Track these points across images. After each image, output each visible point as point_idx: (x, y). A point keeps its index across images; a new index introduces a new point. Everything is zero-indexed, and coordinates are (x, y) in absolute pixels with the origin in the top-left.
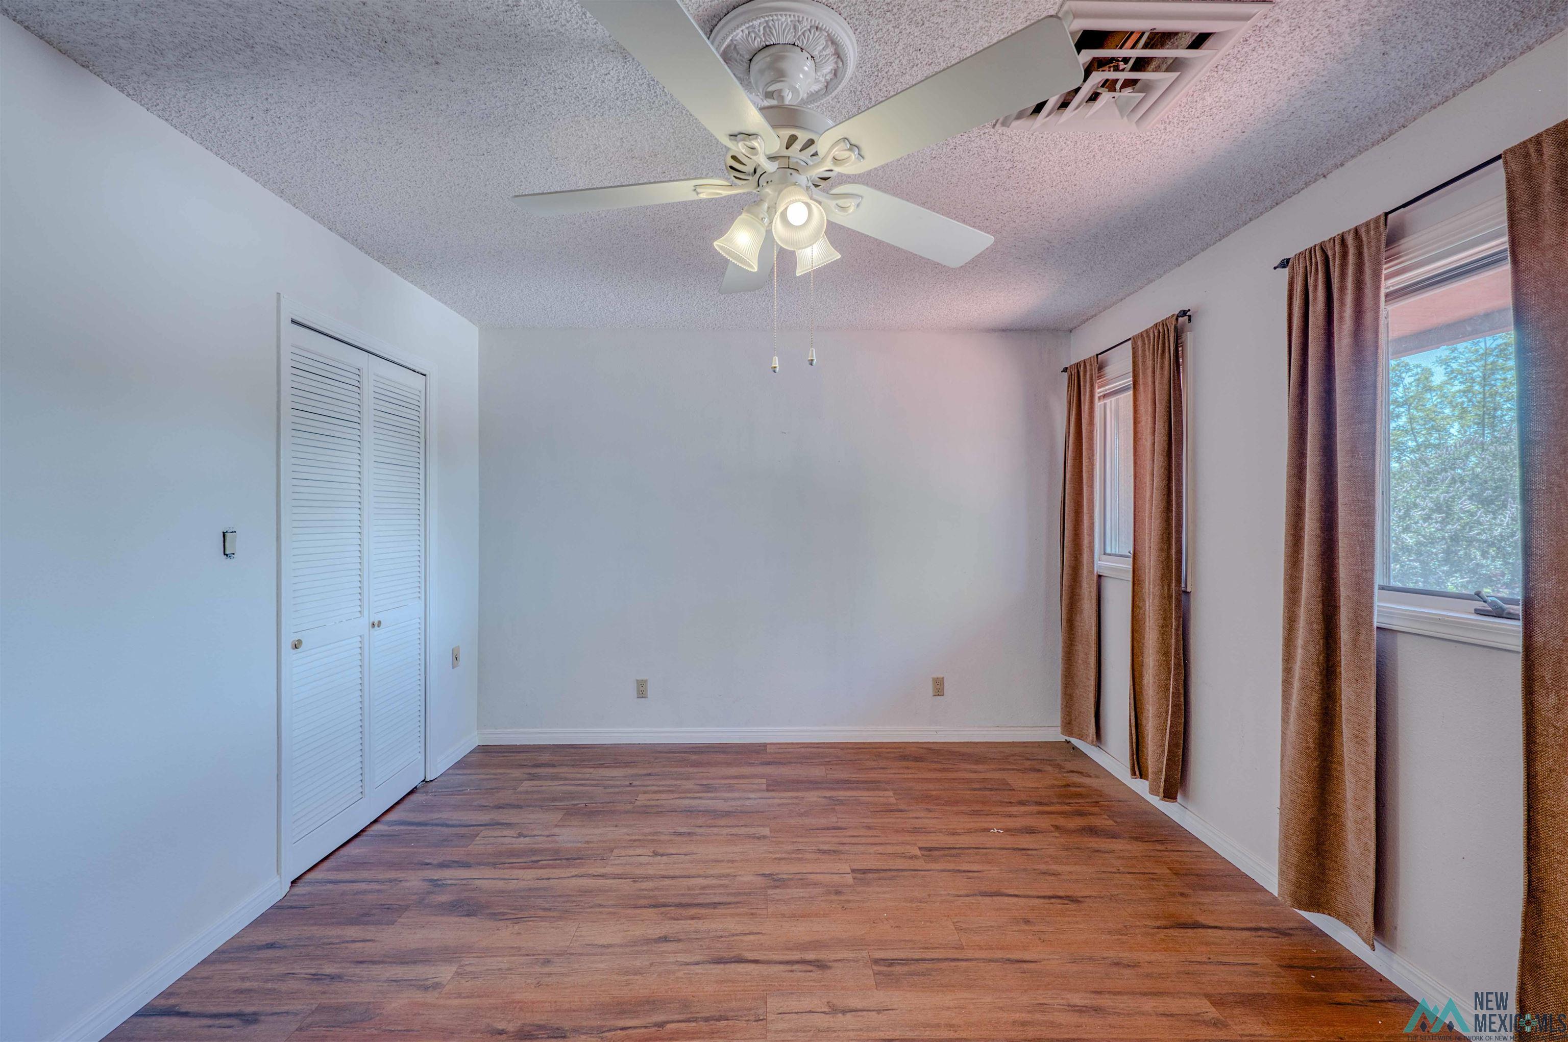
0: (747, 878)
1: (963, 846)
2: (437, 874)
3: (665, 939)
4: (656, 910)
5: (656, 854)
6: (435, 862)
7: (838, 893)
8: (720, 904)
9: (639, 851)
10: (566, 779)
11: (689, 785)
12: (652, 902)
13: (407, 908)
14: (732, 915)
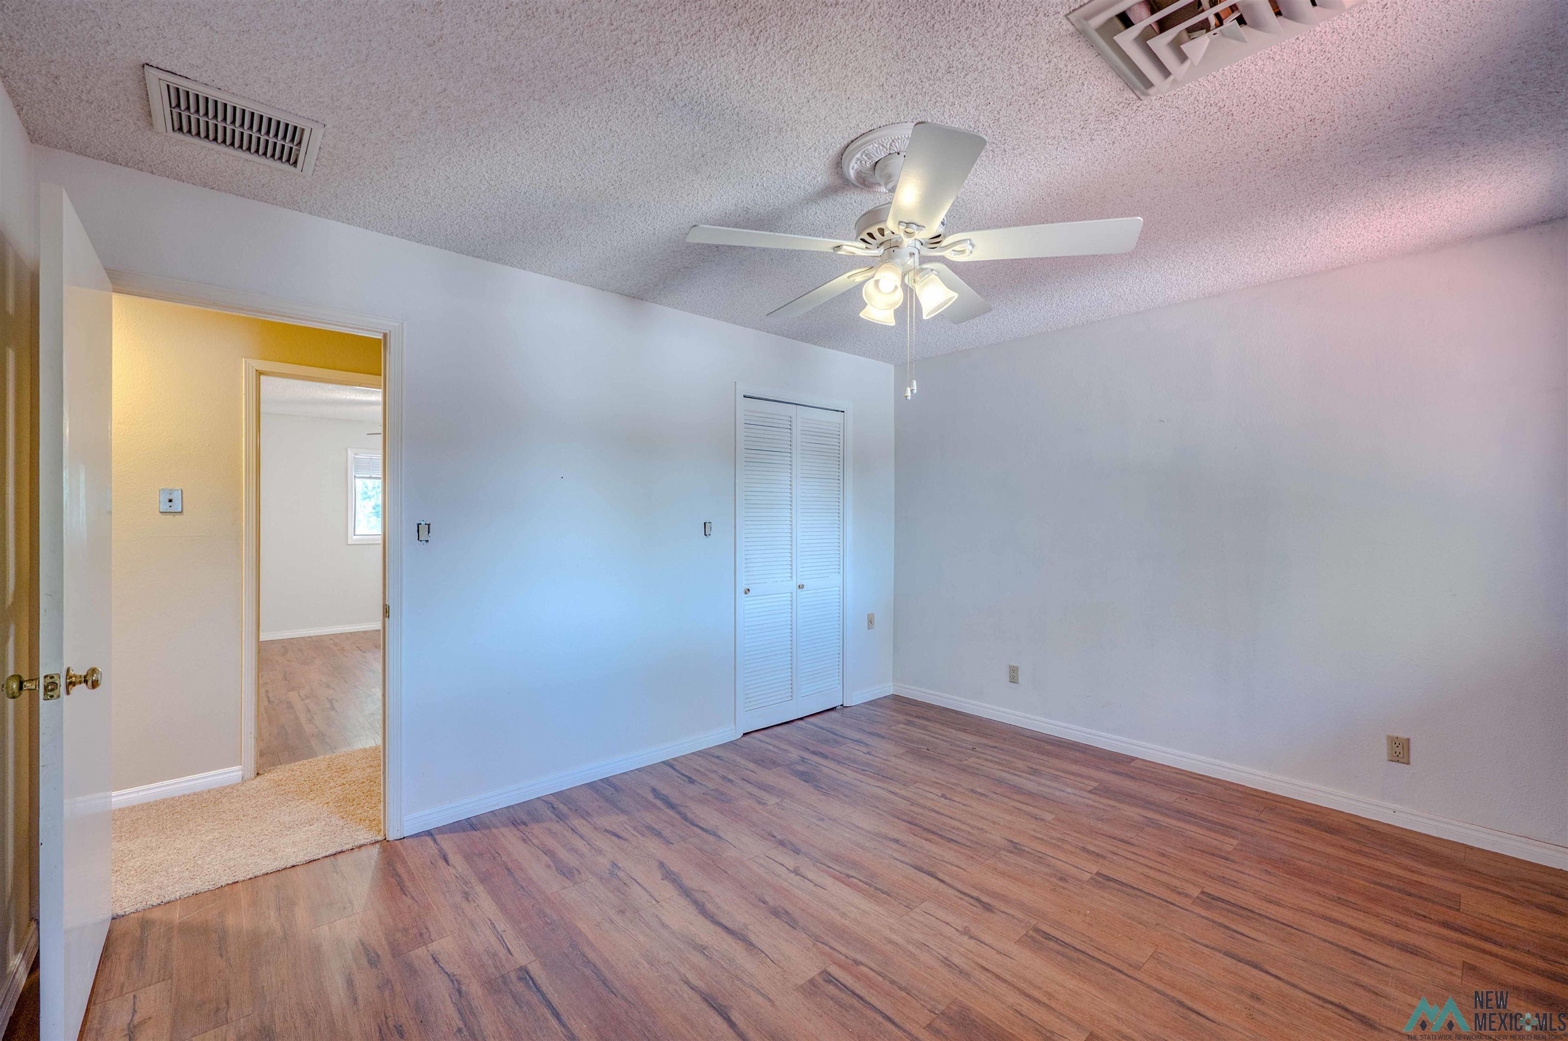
0: (996, 837)
1: (1272, 917)
2: (807, 755)
3: (897, 841)
4: (909, 825)
5: (943, 796)
6: (812, 749)
7: (1062, 879)
8: (956, 841)
9: (932, 790)
10: (930, 731)
11: (1021, 764)
12: (910, 820)
13: (780, 765)
14: (955, 851)
